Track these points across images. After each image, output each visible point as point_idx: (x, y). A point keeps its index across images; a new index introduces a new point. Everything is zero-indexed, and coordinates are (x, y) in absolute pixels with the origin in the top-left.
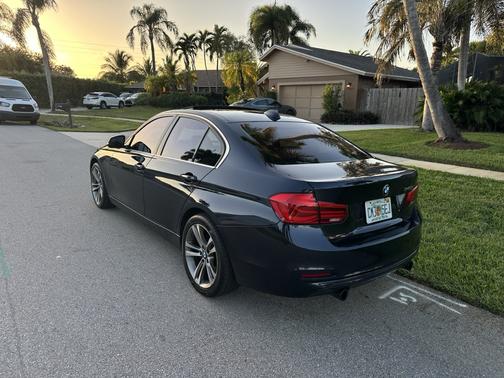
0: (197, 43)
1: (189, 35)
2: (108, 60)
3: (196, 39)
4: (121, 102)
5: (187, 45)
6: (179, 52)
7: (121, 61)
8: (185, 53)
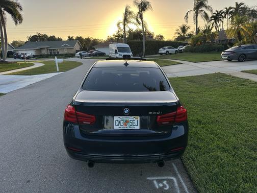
0: (223, 15)
1: (219, 11)
2: (178, 30)
3: (223, 12)
4: (177, 51)
5: (218, 17)
6: (213, 21)
7: (184, 29)
8: (215, 22)
